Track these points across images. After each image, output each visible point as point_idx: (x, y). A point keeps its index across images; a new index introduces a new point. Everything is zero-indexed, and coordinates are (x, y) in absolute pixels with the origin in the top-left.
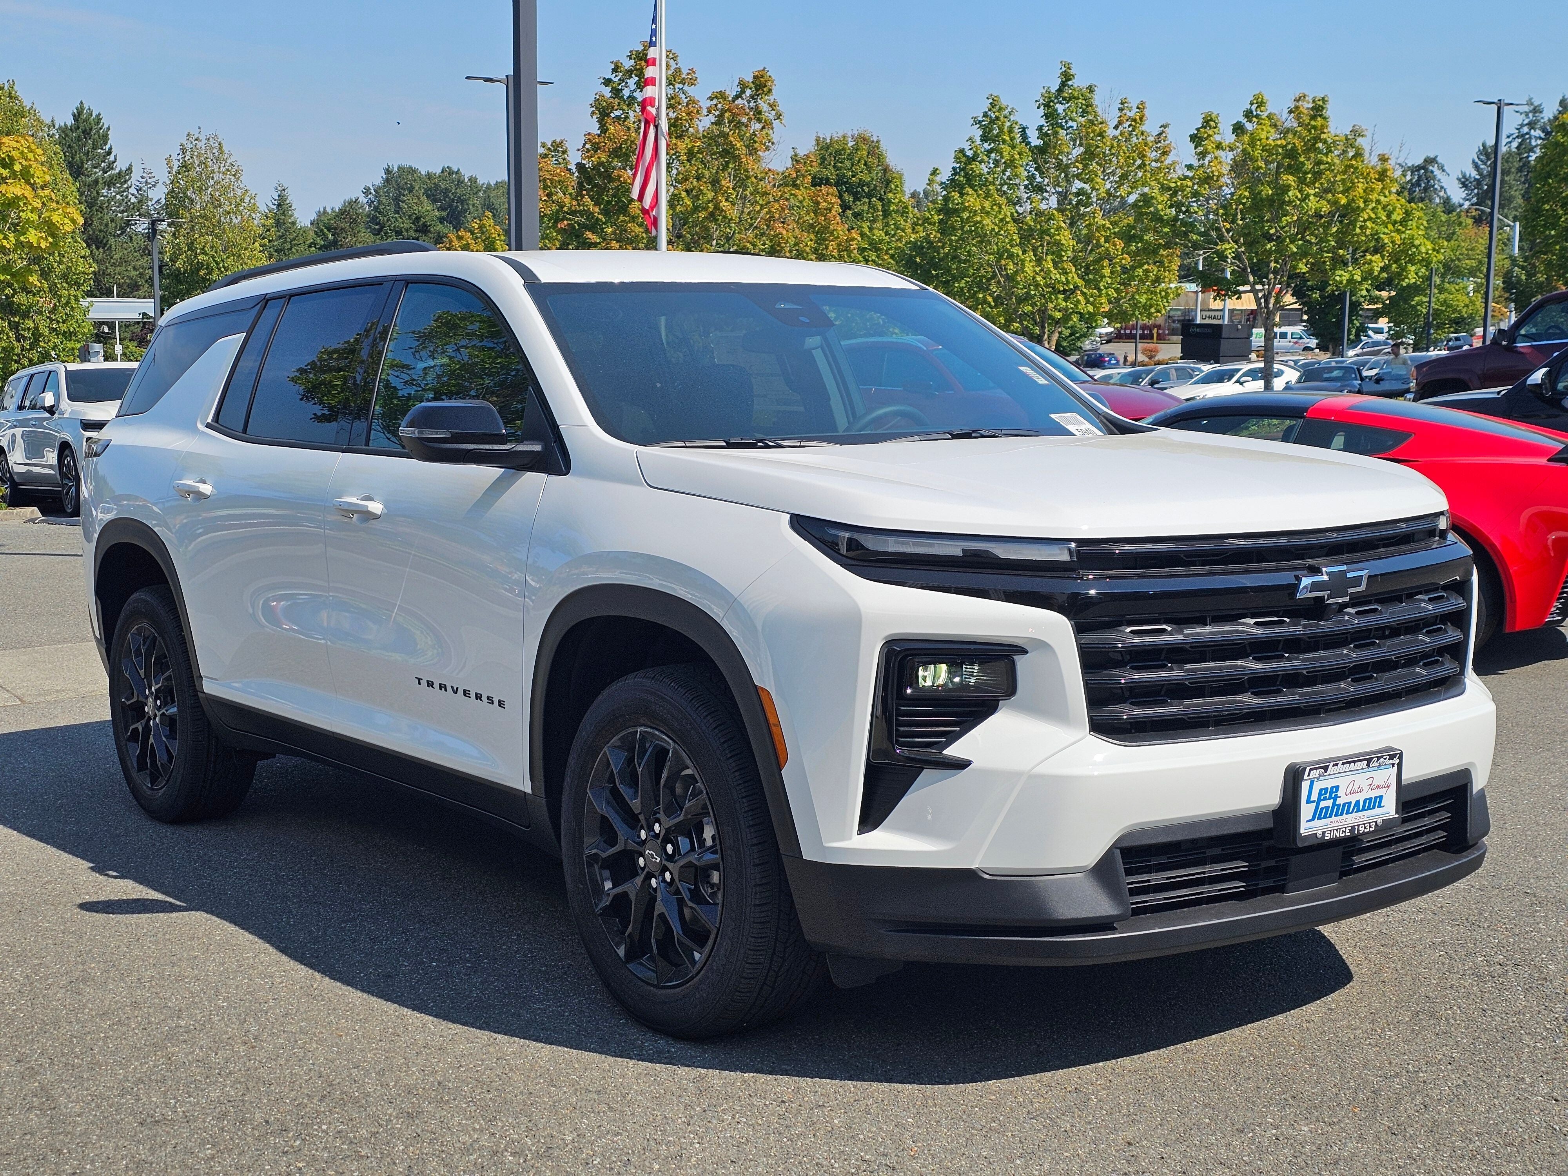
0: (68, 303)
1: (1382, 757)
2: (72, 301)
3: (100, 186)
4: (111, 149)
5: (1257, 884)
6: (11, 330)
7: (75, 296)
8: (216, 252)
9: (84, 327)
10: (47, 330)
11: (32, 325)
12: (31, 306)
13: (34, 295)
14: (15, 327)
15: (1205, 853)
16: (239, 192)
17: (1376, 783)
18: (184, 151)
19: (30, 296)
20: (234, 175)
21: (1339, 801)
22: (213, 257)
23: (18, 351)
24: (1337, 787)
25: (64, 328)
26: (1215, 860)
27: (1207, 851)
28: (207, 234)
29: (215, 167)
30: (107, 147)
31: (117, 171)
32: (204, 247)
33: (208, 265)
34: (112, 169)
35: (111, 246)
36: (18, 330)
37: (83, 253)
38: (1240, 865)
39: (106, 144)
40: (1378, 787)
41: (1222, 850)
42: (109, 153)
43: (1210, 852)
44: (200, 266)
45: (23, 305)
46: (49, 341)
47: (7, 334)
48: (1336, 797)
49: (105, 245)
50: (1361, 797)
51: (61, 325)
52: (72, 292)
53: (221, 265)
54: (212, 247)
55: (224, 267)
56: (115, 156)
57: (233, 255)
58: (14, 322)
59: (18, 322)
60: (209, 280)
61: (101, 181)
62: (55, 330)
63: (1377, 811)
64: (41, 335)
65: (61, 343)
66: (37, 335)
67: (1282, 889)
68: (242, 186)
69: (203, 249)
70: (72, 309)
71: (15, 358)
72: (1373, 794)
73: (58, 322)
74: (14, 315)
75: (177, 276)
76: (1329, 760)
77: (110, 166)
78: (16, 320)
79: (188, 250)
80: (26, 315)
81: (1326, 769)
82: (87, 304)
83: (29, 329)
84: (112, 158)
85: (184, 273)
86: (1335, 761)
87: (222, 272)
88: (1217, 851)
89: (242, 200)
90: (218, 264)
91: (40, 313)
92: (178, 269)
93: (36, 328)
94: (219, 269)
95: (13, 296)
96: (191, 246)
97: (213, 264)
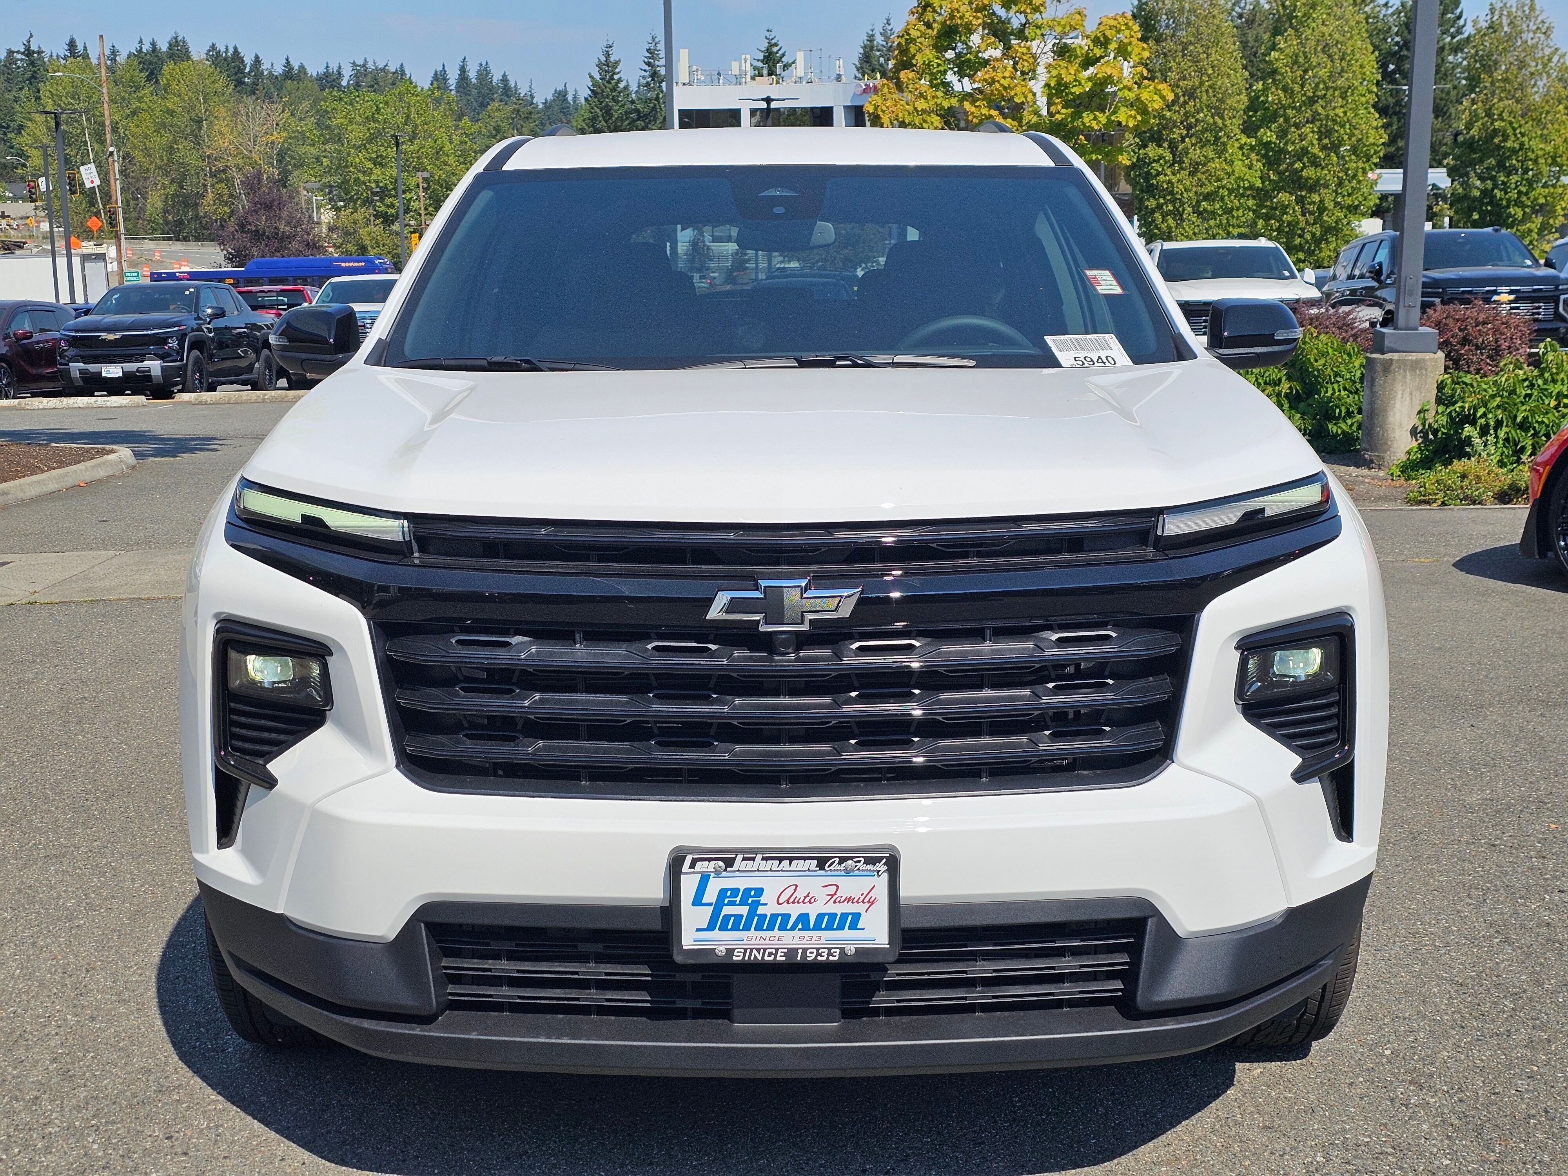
0: (1355, 176)
1: (851, 858)
2: (1360, 174)
3: (1446, 52)
4: (1461, 13)
5: (674, 1003)
6: (1297, 204)
7: (1362, 168)
8: (1514, 118)
9: (1370, 200)
10: (1332, 204)
11: (1318, 199)
12: (1318, 180)
13: (1322, 169)
14: (1300, 200)
15: (576, 946)
16: (1547, 51)
17: (843, 893)
18: (1492, 10)
19: (1319, 170)
20: (1545, 33)
21: (761, 910)
22: (1511, 123)
23: (1302, 225)
24: (760, 892)
25: (1349, 201)
26: (600, 959)
27: (579, 945)
28: (1507, 99)
29: (1524, 26)
30: (1458, 11)
31: (1466, 35)
32: (1502, 112)
33: (1505, 131)
34: (1461, 33)
35: (1450, 115)
36: (1303, 204)
37: (1375, 124)
38: (643, 972)
39: (1457, 8)
40: (849, 900)
41: (606, 947)
42: (1459, 17)
43: (583, 948)
44: (1495, 132)
45: (1311, 179)
46: (1333, 214)
47: (1294, 209)
48: (757, 904)
49: (1445, 113)
50: (813, 912)
51: (1346, 198)
52: (1360, 164)
53: (1518, 131)
54: (1511, 112)
55: (1520, 133)
56: (1465, 20)
57: (1533, 120)
58: (1301, 196)
59: (1305, 196)
60: (1503, 147)
61: (1447, 47)
62: (1339, 203)
63: (846, 933)
64: (1326, 209)
65: (1345, 216)
66: (1322, 209)
67: (726, 1015)
68: (1551, 44)
69: (1500, 115)
70: (1359, 182)
71: (1299, 232)
72: (839, 909)
73: (1344, 196)
74: (1301, 189)
75: (1471, 145)
76: (737, 851)
77: (1459, 31)
78: (1303, 193)
79: (1486, 116)
80: (1312, 189)
81: (729, 863)
82: (1375, 177)
83: (1314, 203)
84: (1461, 22)
85: (1478, 141)
86: (750, 854)
87: (1518, 139)
88: (599, 948)
89: (1550, 60)
90: (1514, 129)
91: (1326, 186)
92: (1473, 137)
93: (1321, 201)
94: (1515, 135)
95: (1302, 170)
96: (1489, 114)
97: (1510, 131)
